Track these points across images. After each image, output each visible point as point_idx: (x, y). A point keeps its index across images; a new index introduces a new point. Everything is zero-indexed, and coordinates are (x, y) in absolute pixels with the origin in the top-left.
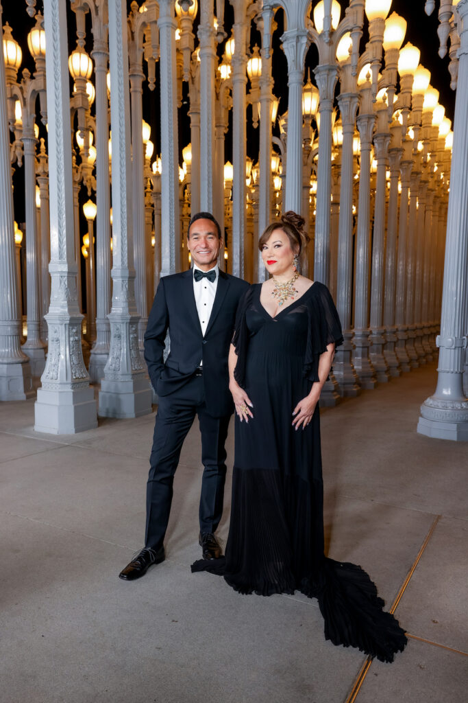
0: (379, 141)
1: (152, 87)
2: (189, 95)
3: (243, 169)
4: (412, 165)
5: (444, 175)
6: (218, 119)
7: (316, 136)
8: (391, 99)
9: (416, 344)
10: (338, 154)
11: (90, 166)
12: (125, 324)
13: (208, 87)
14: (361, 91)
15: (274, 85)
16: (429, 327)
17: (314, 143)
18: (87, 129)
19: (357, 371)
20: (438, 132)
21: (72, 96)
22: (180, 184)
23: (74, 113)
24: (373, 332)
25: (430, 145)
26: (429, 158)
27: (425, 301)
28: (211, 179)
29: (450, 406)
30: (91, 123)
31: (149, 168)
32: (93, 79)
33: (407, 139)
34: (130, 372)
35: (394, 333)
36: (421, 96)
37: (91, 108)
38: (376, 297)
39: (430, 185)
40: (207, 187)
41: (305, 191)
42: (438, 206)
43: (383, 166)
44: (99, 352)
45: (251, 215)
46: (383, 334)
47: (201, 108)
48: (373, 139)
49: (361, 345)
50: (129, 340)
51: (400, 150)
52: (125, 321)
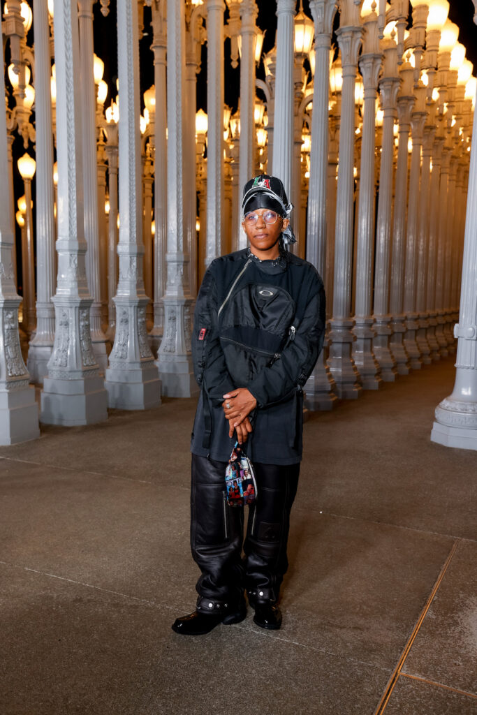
0: (387, 87)
1: (105, 11)
2: (152, 24)
3: (219, 118)
4: (425, 117)
5: (463, 130)
6: (188, 55)
7: (310, 79)
8: (401, 36)
9: (428, 336)
10: (335, 102)
11: (26, 110)
12: (73, 309)
13: (177, 14)
14: (365, 24)
15: (258, 14)
16: (443, 316)
17: (307, 88)
18: (23, 63)
19: (358, 367)
20: (457, 78)
21: (3, 20)
22: (142, 136)
24: (378, 321)
25: (447, 93)
26: (446, 110)
27: (439, 284)
28: (180, 130)
29: (470, 408)
30: (28, 55)
31: (102, 115)
33: (420, 86)
34: (80, 369)
35: (403, 321)
36: (437, 32)
37: (27, 36)
38: (381, 279)
39: (447, 143)
40: (175, 140)
41: (296, 147)
42: (455, 168)
43: (391, 118)
44: (41, 344)
45: (229, 176)
46: (389, 323)
47: (168, 41)
48: (379, 85)
49: (363, 337)
50: (79, 328)
51: (412, 99)
52: (74, 305)
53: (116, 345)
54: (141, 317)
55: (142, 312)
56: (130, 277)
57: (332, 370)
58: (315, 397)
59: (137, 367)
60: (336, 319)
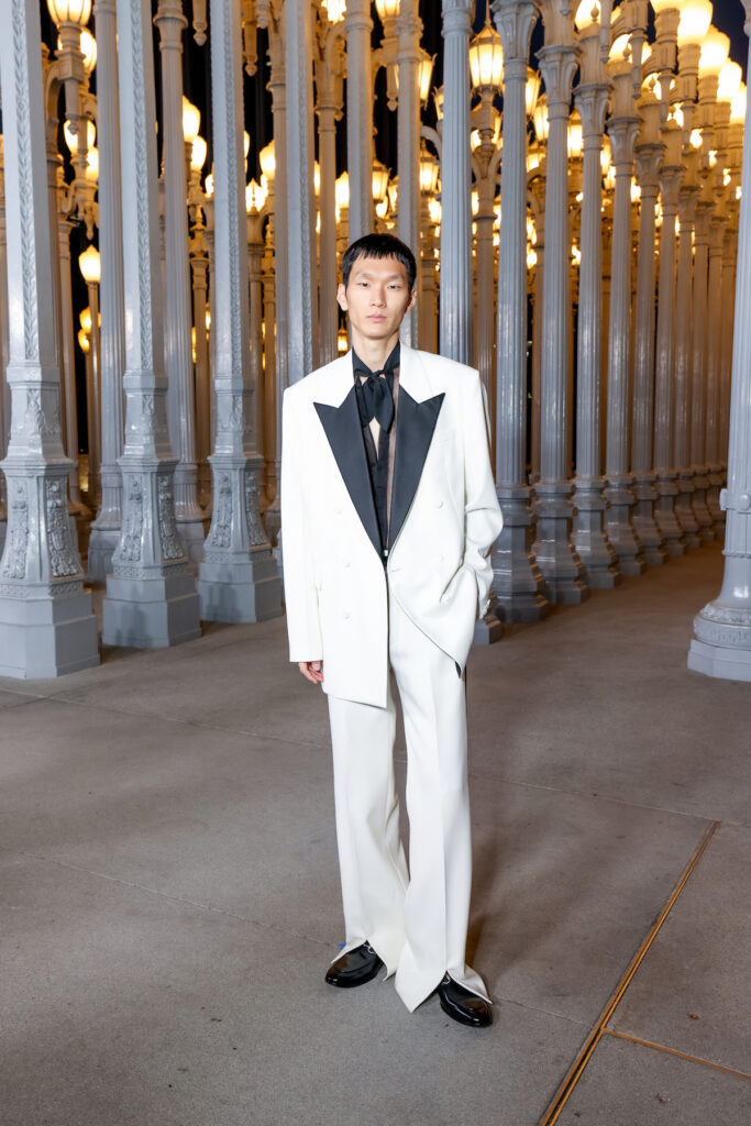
0: (621, 132)
1: (199, 39)
2: (270, 52)
4: (681, 174)
7: (501, 129)
8: (638, 54)
9: (694, 504)
10: (542, 155)
11: (94, 185)
12: (149, 476)
13: (300, 39)
14: (583, 41)
15: (423, 31)
18: (85, 117)
19: (581, 555)
20: (729, 112)
21: (52, 57)
23: (58, 90)
24: (612, 483)
25: (715, 138)
26: (713, 161)
28: (307, 207)
29: (746, 618)
30: (89, 106)
31: (199, 188)
32: (91, 26)
33: (671, 127)
34: (159, 563)
35: (652, 483)
36: (695, 48)
37: (89, 81)
38: (616, 418)
39: (718, 211)
40: (299, 222)
41: (485, 224)
43: (624, 178)
46: (632, 485)
47: (287, 75)
48: (606, 128)
49: (589, 508)
50: (158, 503)
51: (658, 147)
52: (150, 470)
53: (214, 527)
54: (250, 486)
55: (251, 478)
56: (232, 426)
57: (541, 559)
58: (513, 601)
59: (246, 559)
60: (545, 483)
